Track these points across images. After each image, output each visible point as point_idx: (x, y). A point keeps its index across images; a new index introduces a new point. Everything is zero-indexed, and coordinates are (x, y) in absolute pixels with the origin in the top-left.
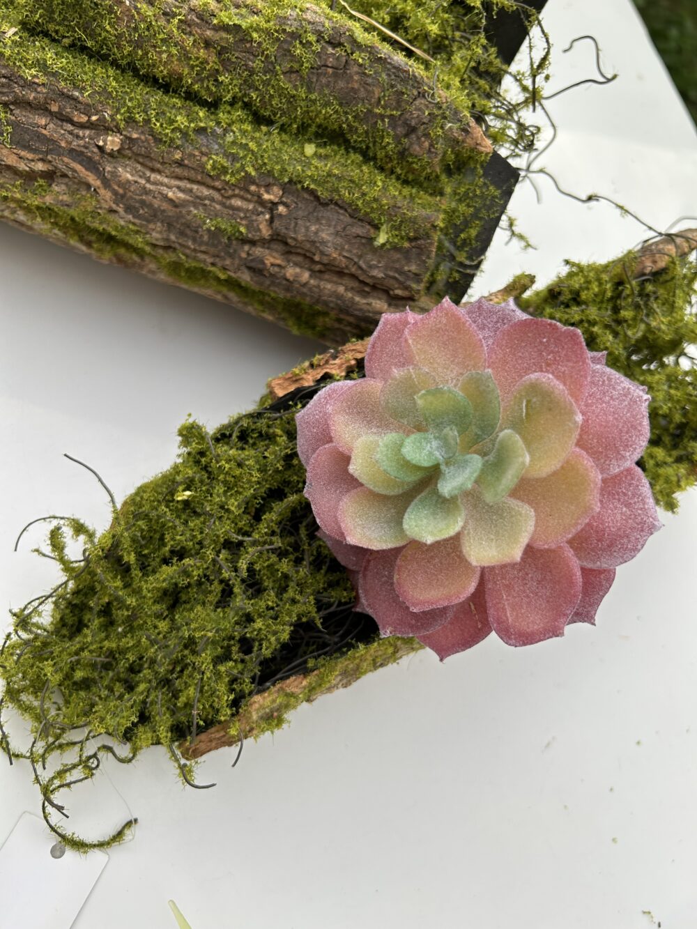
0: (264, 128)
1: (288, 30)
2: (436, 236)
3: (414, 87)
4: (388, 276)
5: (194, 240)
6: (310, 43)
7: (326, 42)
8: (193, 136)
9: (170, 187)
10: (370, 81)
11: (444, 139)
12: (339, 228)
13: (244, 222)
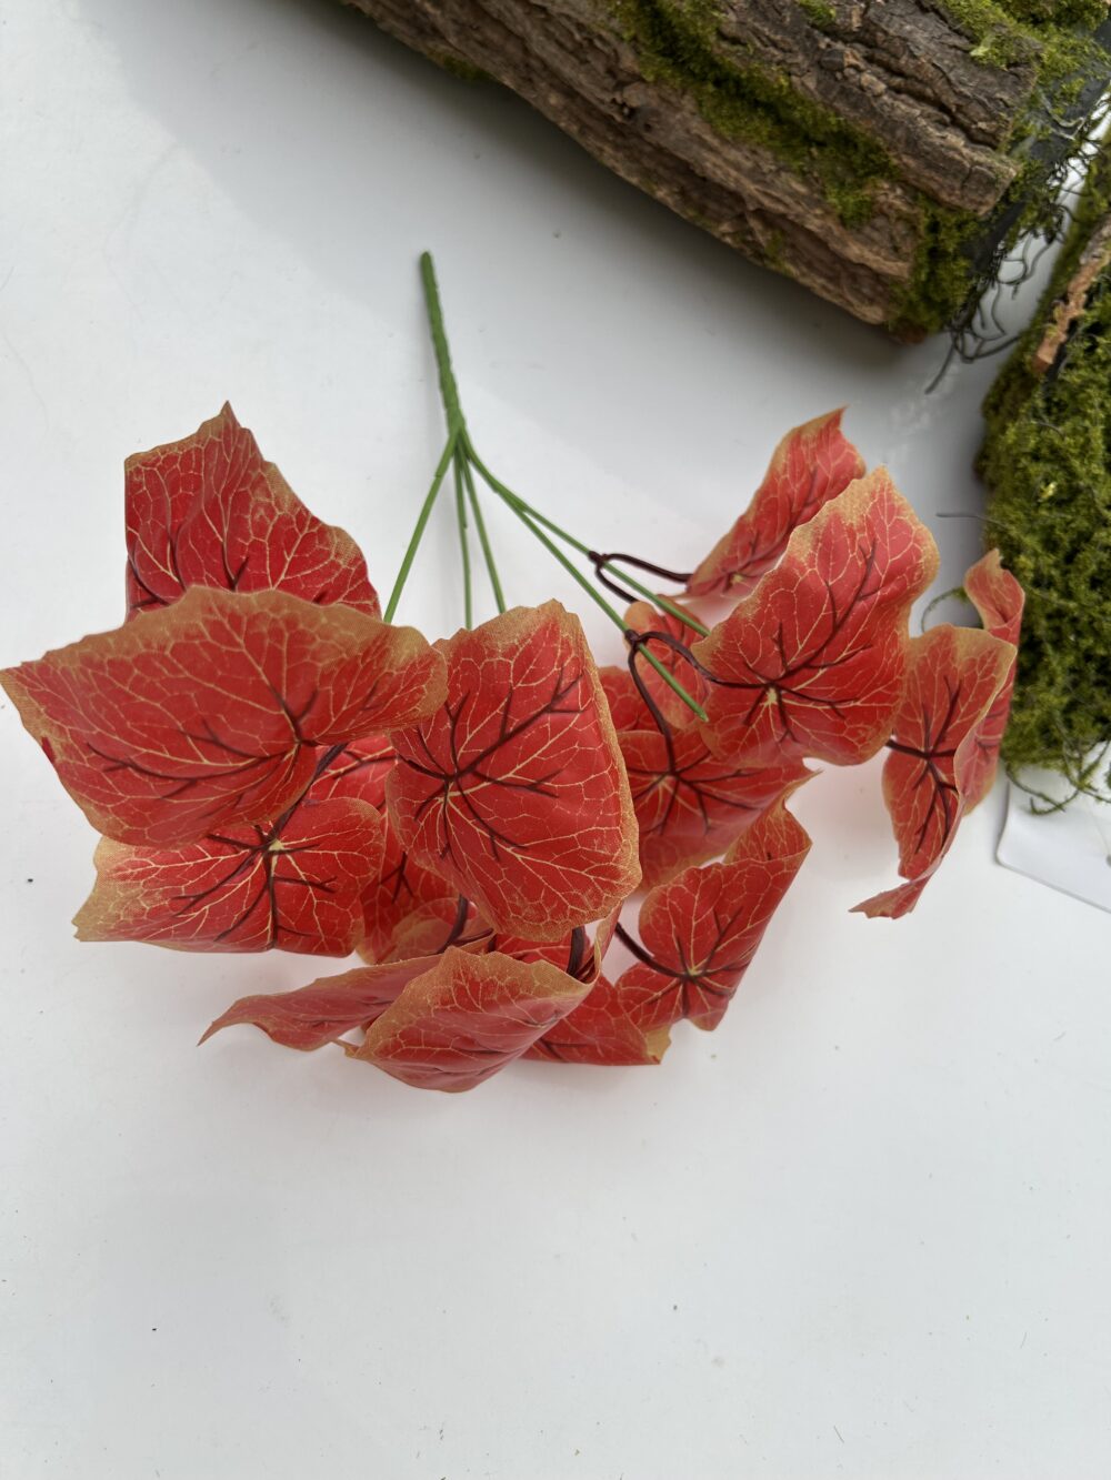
2: (1036, 66)
5: (774, 23)
12: (936, 35)
13: (836, 8)
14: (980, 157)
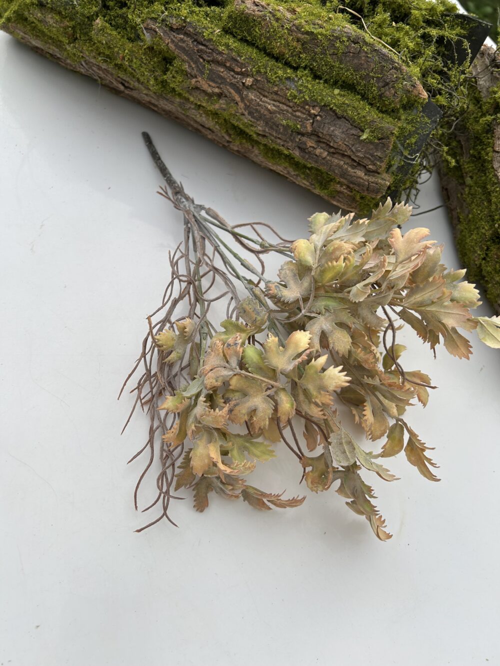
0: (317, 81)
1: (335, 35)
2: (393, 139)
3: (390, 64)
4: (365, 157)
5: (276, 131)
6: (344, 41)
7: (352, 41)
8: (284, 81)
9: (269, 104)
10: (369, 60)
11: (402, 90)
12: (344, 130)
13: (300, 123)
14: (372, 179)
